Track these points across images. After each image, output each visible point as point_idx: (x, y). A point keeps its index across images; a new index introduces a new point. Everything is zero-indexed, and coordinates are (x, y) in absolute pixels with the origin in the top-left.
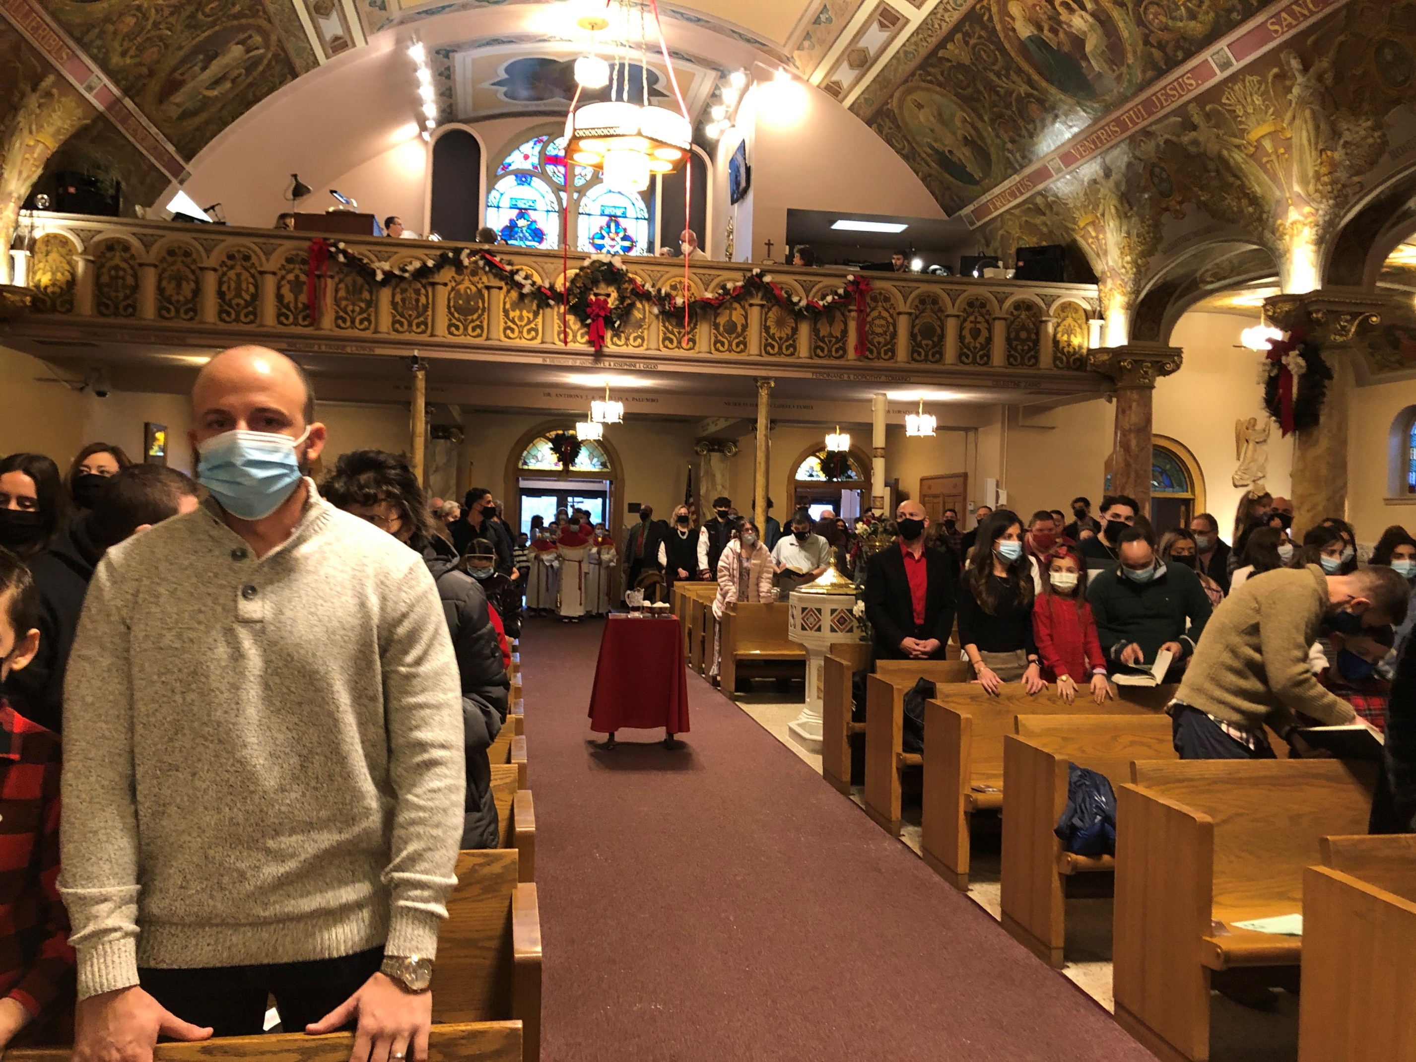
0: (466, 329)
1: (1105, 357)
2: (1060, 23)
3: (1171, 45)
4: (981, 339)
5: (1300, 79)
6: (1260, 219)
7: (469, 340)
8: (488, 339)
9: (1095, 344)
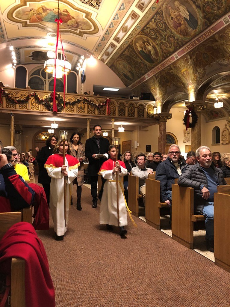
0: (23, 107)
1: (157, 115)
2: (146, 48)
3: (167, 53)
4: (133, 112)
5: (190, 60)
6: (184, 87)
7: (24, 110)
8: (28, 109)
9: (155, 113)
